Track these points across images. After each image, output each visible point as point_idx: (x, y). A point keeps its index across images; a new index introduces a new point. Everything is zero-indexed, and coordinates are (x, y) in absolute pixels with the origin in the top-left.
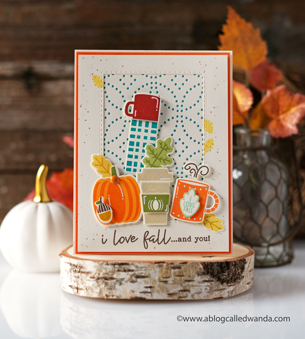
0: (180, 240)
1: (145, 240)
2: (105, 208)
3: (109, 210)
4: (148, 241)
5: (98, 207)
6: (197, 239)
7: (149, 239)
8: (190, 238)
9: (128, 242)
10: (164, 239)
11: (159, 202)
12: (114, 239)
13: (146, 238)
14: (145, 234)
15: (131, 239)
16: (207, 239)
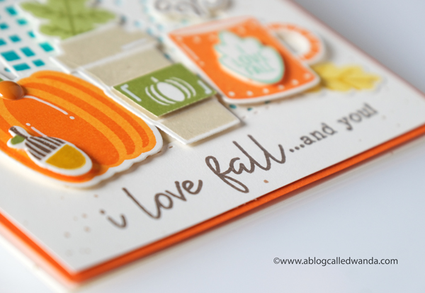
0: (307, 141)
1: (222, 176)
2: (48, 145)
3: (63, 145)
4: (231, 174)
5: (26, 149)
6: (345, 121)
7: (231, 168)
8: (327, 127)
9: (183, 198)
10: (267, 155)
11: (170, 83)
12: (142, 208)
13: (222, 171)
14: (209, 165)
15: (188, 190)
16: (367, 112)
